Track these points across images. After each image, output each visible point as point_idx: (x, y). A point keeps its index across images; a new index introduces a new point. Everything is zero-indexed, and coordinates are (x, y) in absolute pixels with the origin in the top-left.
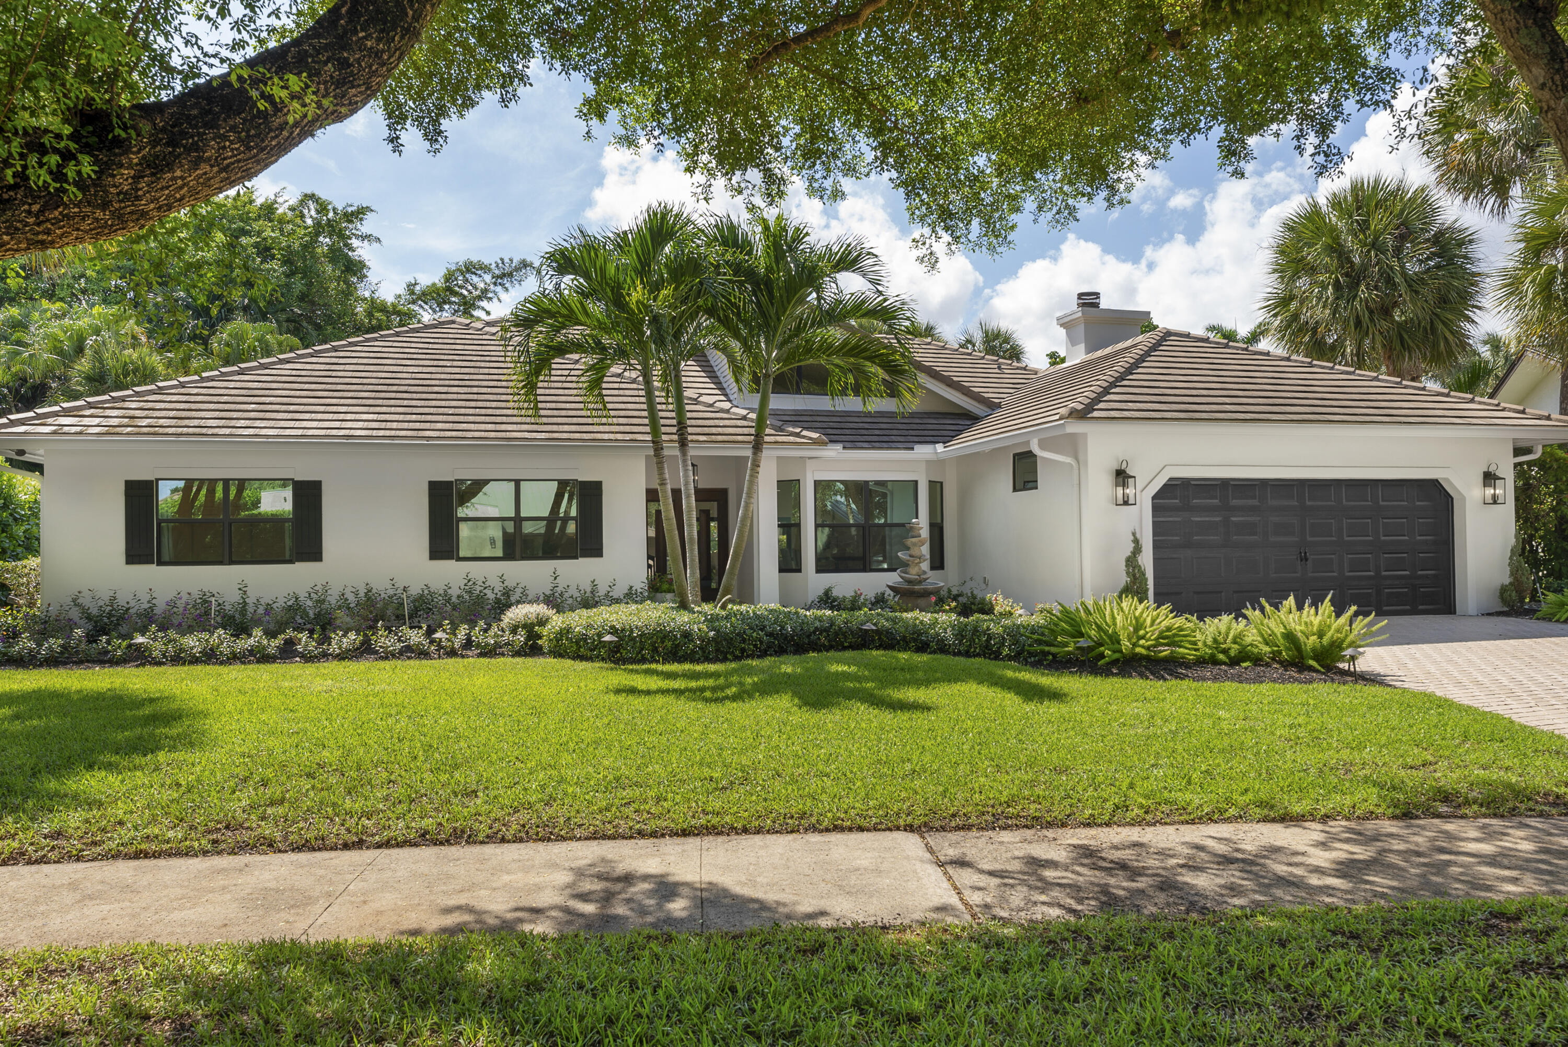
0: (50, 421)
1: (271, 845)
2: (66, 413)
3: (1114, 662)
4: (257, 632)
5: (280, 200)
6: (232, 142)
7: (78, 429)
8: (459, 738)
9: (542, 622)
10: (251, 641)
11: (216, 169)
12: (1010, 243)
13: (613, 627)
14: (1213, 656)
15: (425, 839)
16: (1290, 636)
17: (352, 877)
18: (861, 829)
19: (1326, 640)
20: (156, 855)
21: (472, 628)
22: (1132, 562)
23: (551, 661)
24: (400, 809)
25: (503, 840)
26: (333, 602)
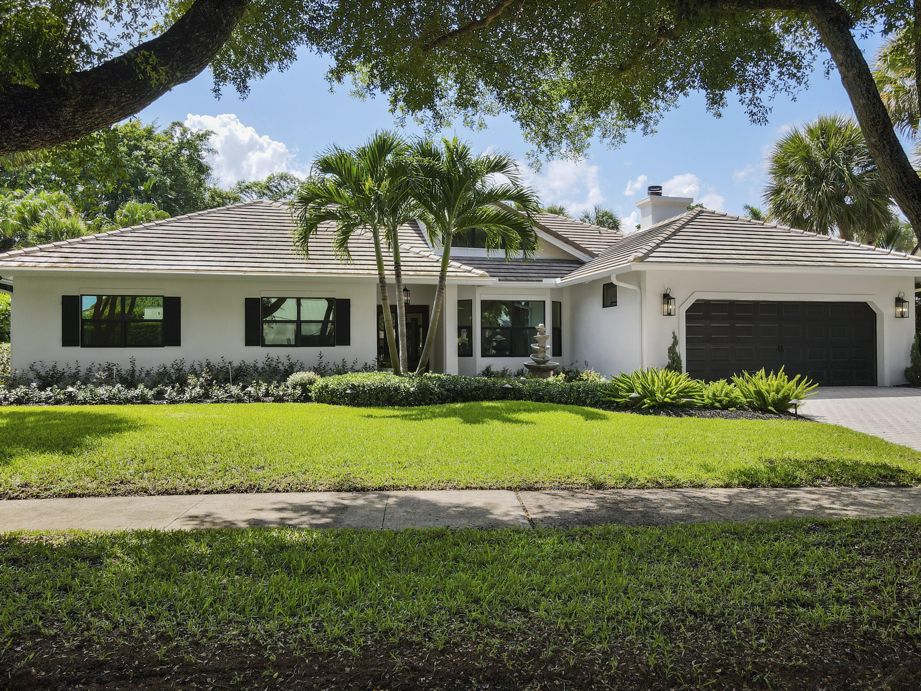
0: (17, 259)
1: (146, 492)
2: (27, 254)
3: (652, 407)
4: (141, 386)
5: (155, 126)
6: (125, 93)
7: (34, 264)
8: (256, 441)
9: (311, 382)
10: (138, 391)
11: (117, 108)
12: (586, 155)
13: (353, 385)
14: (712, 404)
15: (232, 489)
16: (759, 393)
17: (191, 506)
18: (482, 488)
19: (780, 395)
20: (82, 496)
21: (269, 385)
22: (672, 350)
23: (316, 404)
24: (220, 474)
25: (277, 491)
26: (187, 370)
